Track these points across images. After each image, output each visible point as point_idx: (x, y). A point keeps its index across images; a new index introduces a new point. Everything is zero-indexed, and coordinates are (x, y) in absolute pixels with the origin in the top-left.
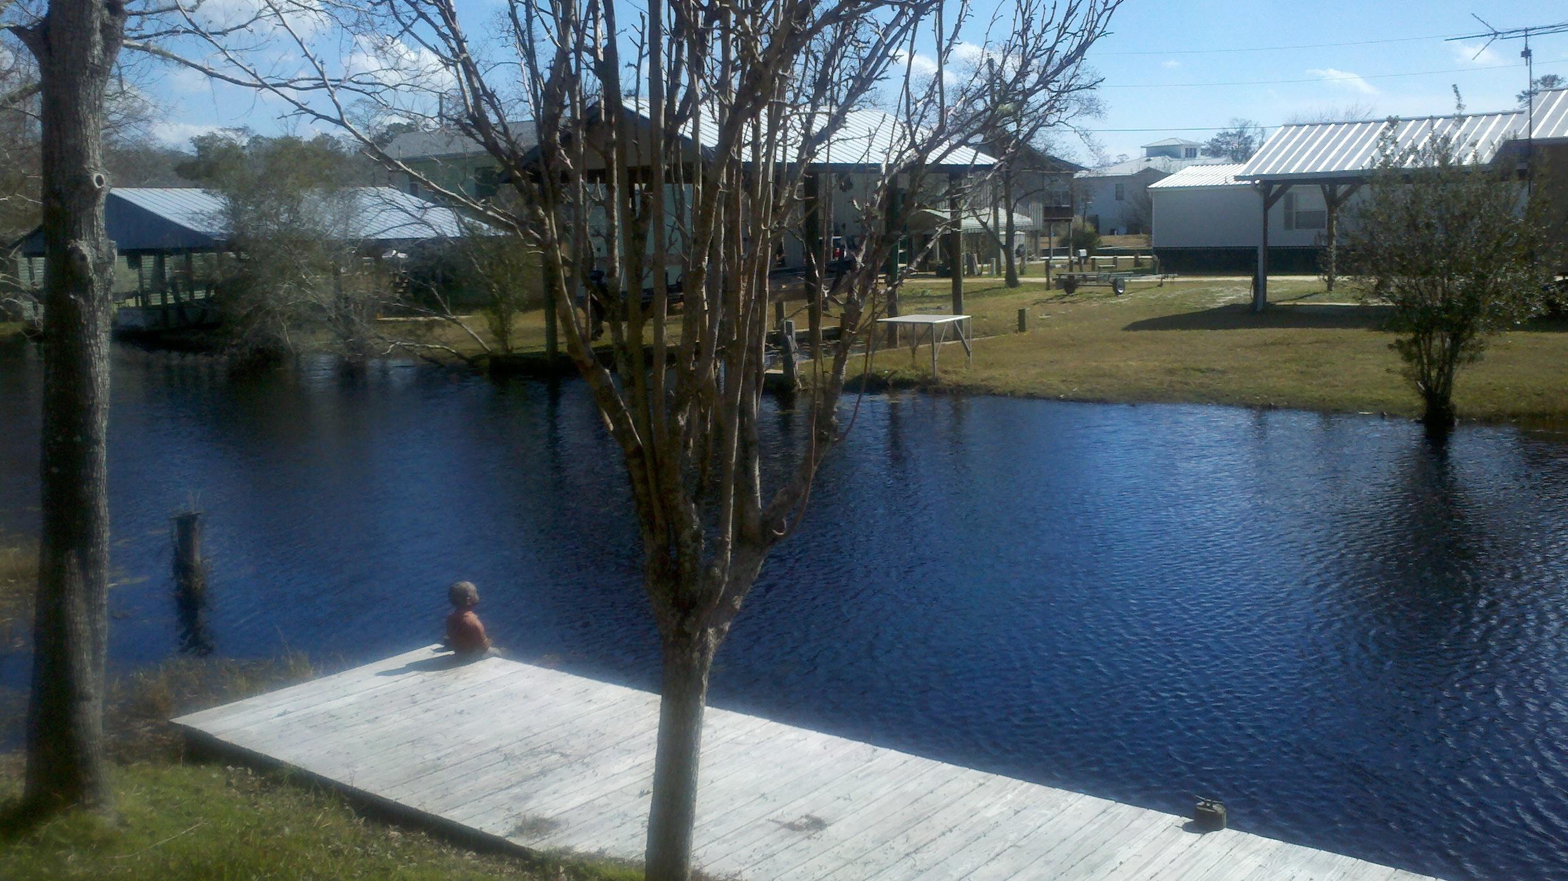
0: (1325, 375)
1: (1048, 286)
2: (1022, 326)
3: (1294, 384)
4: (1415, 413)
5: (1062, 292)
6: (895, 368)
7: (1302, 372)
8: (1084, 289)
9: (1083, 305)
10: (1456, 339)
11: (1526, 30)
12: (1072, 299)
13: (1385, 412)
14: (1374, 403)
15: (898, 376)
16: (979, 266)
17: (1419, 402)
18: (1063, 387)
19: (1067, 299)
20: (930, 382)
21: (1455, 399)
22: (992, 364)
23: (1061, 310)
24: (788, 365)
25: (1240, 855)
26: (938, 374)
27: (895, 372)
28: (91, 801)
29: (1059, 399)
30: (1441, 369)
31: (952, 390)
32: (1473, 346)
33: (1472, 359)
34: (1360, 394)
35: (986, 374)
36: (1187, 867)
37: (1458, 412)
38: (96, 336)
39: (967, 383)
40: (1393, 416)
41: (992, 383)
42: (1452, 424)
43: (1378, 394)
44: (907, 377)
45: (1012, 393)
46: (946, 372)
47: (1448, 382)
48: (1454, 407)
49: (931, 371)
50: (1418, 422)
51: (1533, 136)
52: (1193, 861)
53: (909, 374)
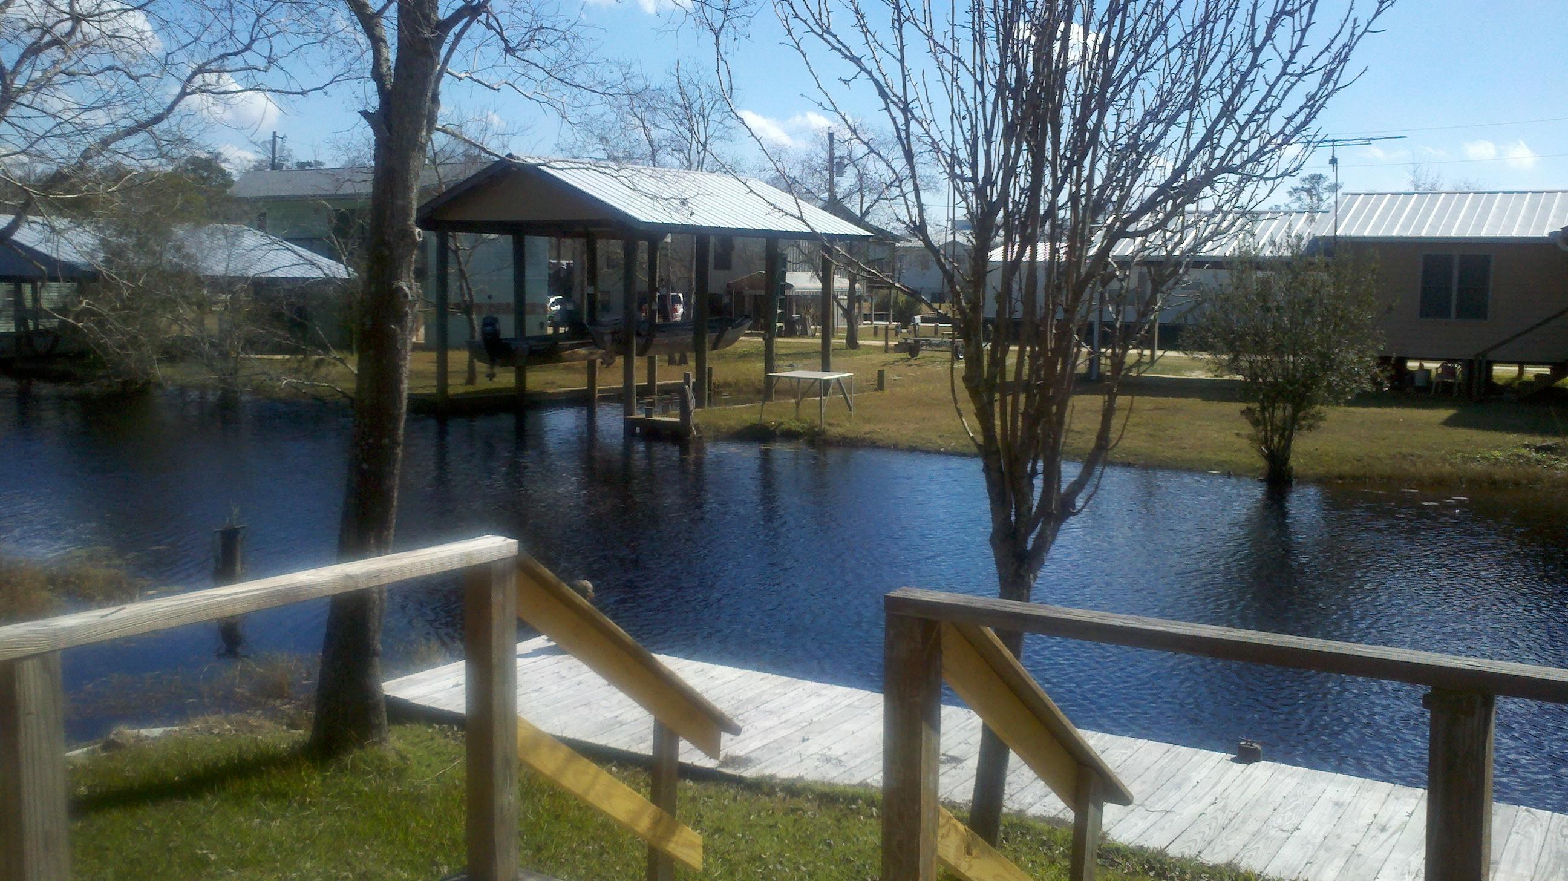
0: (1172, 438)
1: (886, 349)
2: (881, 386)
3: (1146, 445)
4: (1259, 473)
5: (906, 355)
6: (782, 420)
7: (1151, 435)
8: (926, 354)
9: (930, 368)
10: (1296, 409)
11: (1333, 141)
12: (917, 362)
13: (1230, 472)
14: (1219, 464)
15: (785, 427)
16: (813, 327)
17: (1262, 463)
18: (939, 441)
19: (912, 362)
20: (818, 434)
21: (1293, 462)
22: (869, 419)
23: (910, 372)
24: (685, 413)
25: (1281, 777)
26: (825, 426)
27: (782, 423)
28: (377, 739)
29: (939, 453)
30: (1282, 436)
31: (838, 442)
32: (1313, 416)
33: (1310, 428)
34: (1208, 455)
35: (867, 428)
36: (1246, 785)
37: (1294, 473)
38: (405, 359)
39: (850, 435)
40: (1238, 476)
41: (875, 436)
42: (1290, 482)
43: (1223, 456)
44: (793, 429)
45: (895, 446)
46: (830, 425)
47: (1287, 447)
48: (1291, 468)
49: (817, 422)
50: (1262, 481)
51: (1338, 234)
52: (1249, 781)
53: (794, 426)
